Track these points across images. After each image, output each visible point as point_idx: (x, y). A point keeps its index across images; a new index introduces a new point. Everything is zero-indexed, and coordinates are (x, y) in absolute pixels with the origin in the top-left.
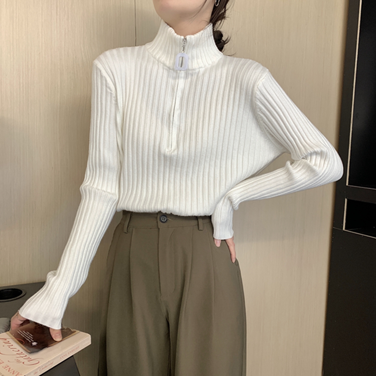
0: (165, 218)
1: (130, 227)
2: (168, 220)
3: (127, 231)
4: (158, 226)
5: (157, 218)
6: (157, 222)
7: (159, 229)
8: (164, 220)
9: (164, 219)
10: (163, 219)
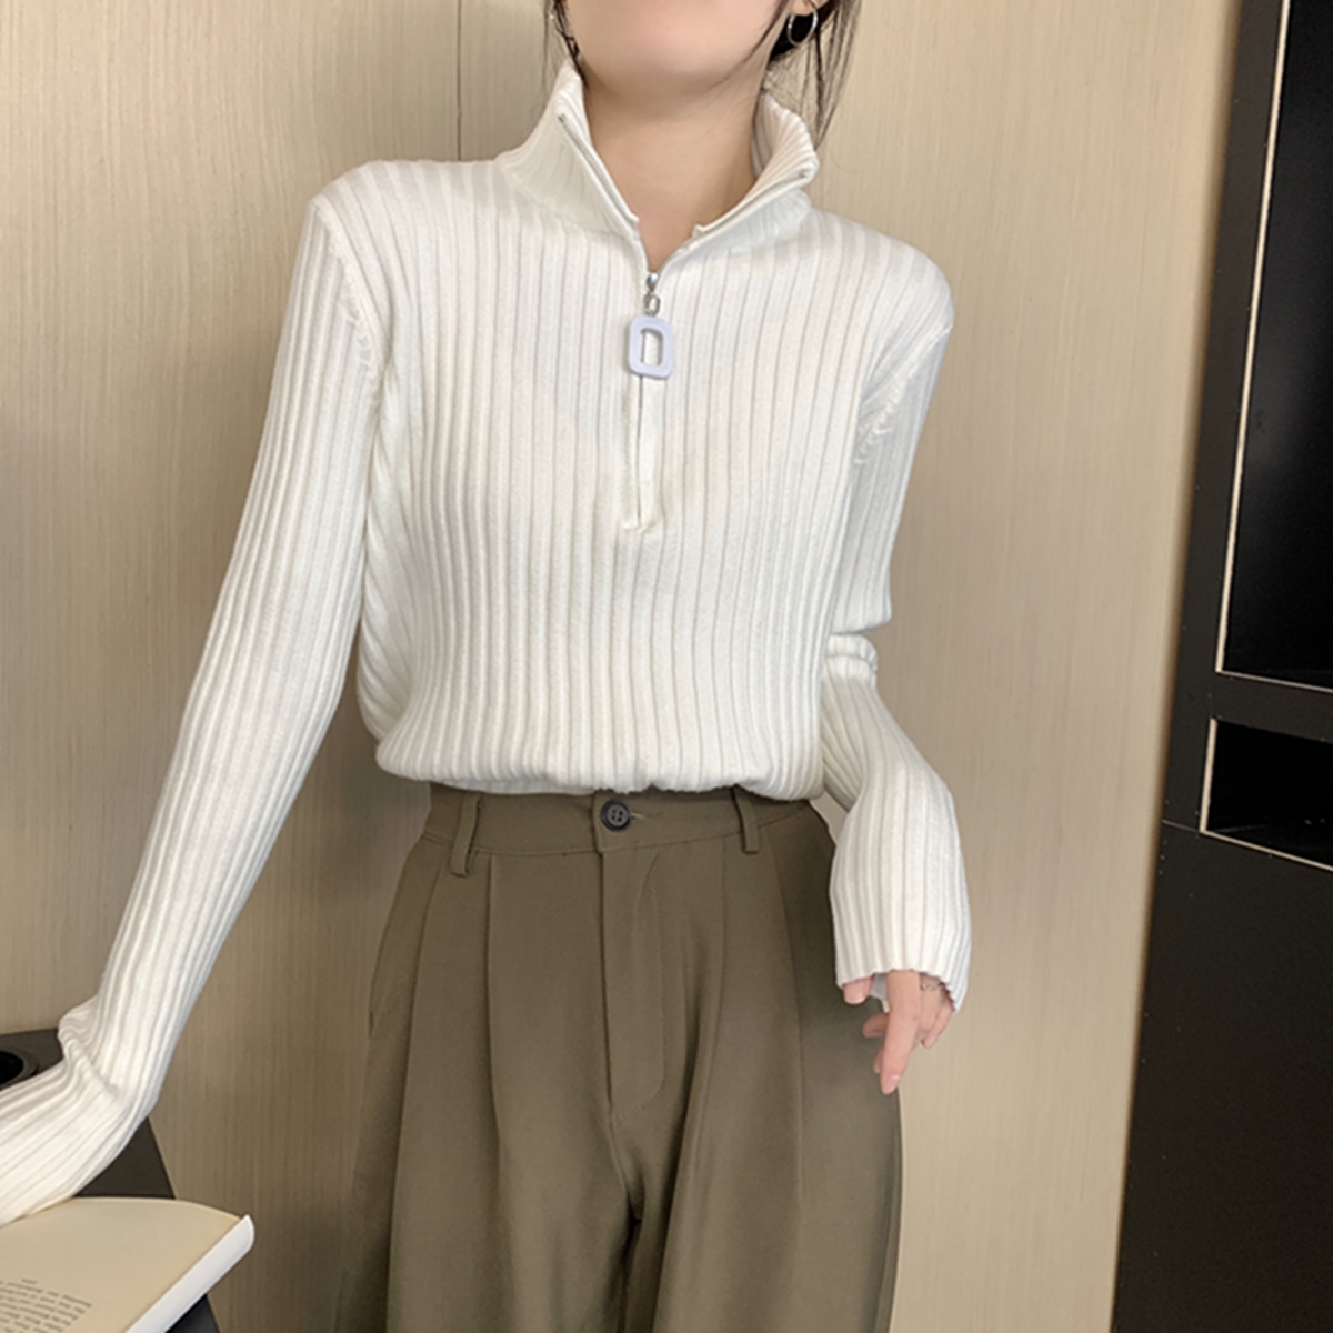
0: (621, 813)
1: (477, 852)
2: (633, 822)
3: (467, 870)
4: (595, 844)
5: (590, 812)
6: (593, 830)
7: (601, 856)
8: (620, 820)
9: (617, 815)
10: (613, 818)
